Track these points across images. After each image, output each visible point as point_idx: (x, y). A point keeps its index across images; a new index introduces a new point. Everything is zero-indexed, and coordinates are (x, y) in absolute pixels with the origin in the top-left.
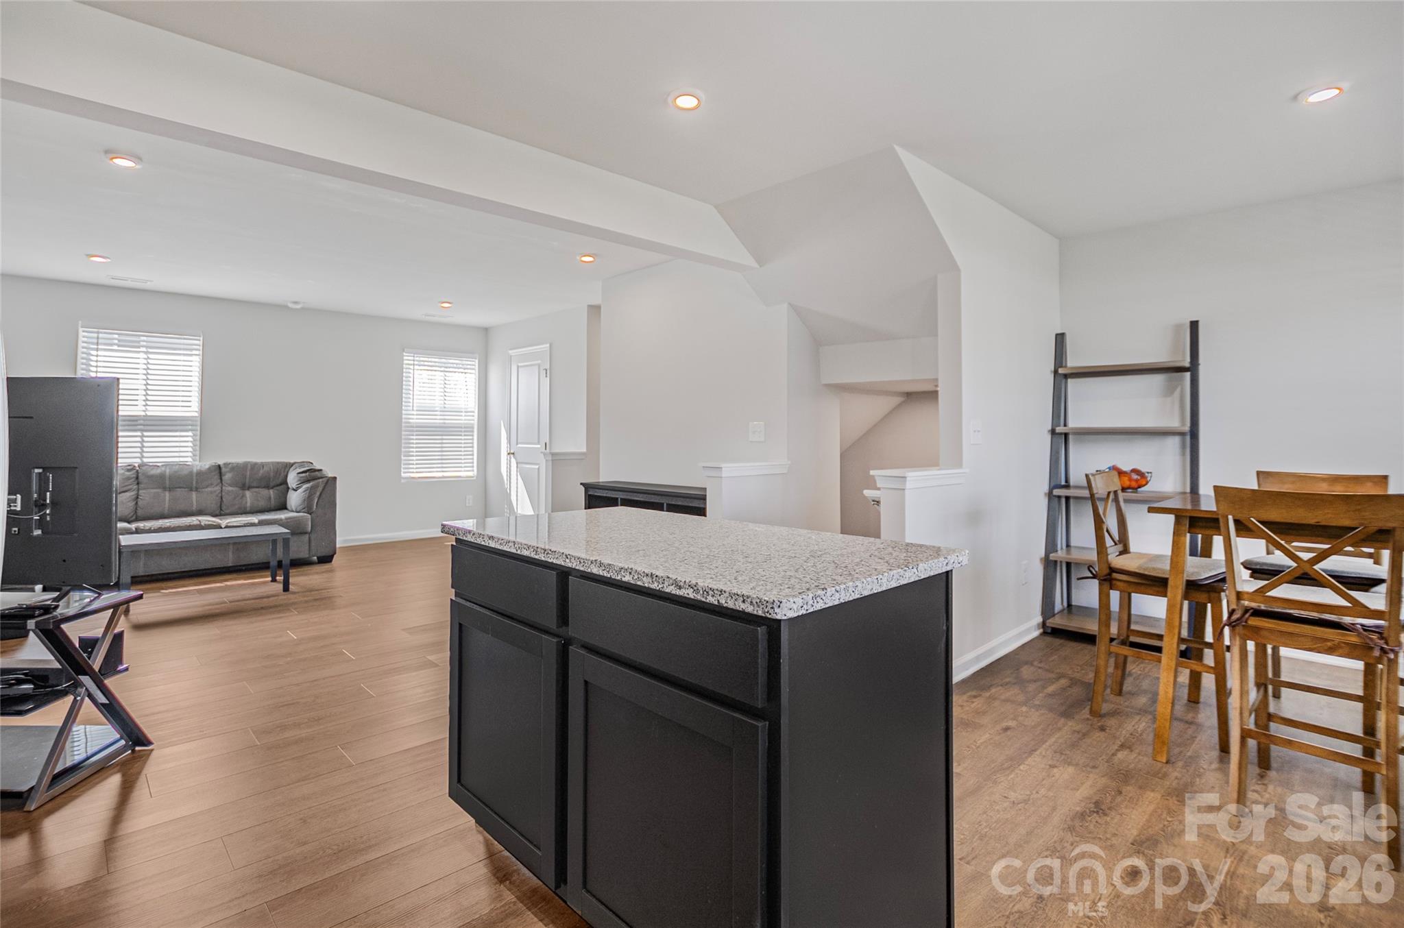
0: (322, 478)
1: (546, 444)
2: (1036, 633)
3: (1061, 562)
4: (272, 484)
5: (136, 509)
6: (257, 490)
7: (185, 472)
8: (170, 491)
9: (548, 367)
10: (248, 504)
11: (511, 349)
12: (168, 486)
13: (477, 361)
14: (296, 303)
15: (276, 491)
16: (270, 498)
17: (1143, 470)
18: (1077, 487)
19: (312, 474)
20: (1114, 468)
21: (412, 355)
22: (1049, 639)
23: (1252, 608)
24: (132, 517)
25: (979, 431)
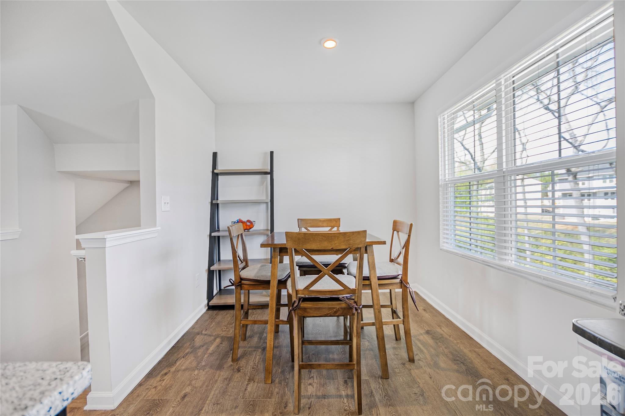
2: (204, 310)
3: (216, 270)
17: (252, 220)
18: (223, 231)
20: (240, 221)
22: (210, 312)
23: (302, 298)
25: (168, 203)
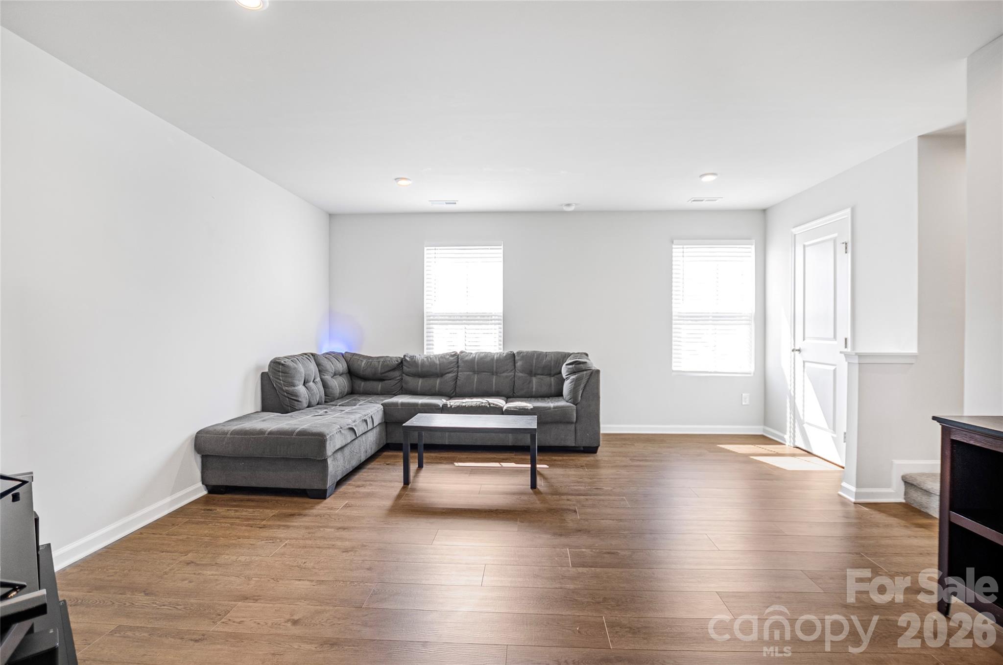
0: (586, 370)
1: (846, 339)
4: (553, 373)
5: (456, 387)
6: (542, 377)
7: (489, 359)
8: (478, 374)
9: (848, 239)
10: (534, 389)
11: (794, 227)
12: (476, 369)
13: (753, 247)
14: (568, 205)
15: (555, 379)
16: (551, 384)
19: (577, 366)
21: (682, 246)
24: (453, 393)
